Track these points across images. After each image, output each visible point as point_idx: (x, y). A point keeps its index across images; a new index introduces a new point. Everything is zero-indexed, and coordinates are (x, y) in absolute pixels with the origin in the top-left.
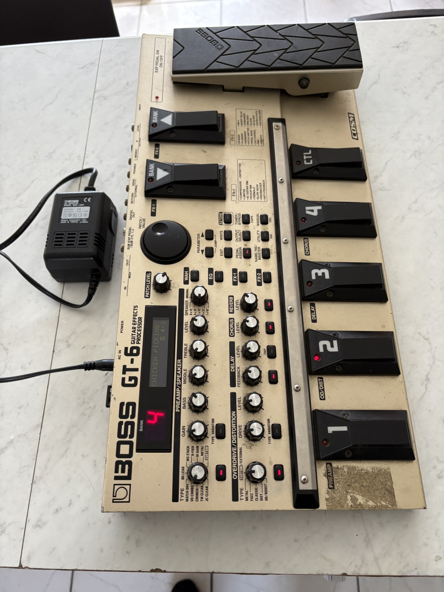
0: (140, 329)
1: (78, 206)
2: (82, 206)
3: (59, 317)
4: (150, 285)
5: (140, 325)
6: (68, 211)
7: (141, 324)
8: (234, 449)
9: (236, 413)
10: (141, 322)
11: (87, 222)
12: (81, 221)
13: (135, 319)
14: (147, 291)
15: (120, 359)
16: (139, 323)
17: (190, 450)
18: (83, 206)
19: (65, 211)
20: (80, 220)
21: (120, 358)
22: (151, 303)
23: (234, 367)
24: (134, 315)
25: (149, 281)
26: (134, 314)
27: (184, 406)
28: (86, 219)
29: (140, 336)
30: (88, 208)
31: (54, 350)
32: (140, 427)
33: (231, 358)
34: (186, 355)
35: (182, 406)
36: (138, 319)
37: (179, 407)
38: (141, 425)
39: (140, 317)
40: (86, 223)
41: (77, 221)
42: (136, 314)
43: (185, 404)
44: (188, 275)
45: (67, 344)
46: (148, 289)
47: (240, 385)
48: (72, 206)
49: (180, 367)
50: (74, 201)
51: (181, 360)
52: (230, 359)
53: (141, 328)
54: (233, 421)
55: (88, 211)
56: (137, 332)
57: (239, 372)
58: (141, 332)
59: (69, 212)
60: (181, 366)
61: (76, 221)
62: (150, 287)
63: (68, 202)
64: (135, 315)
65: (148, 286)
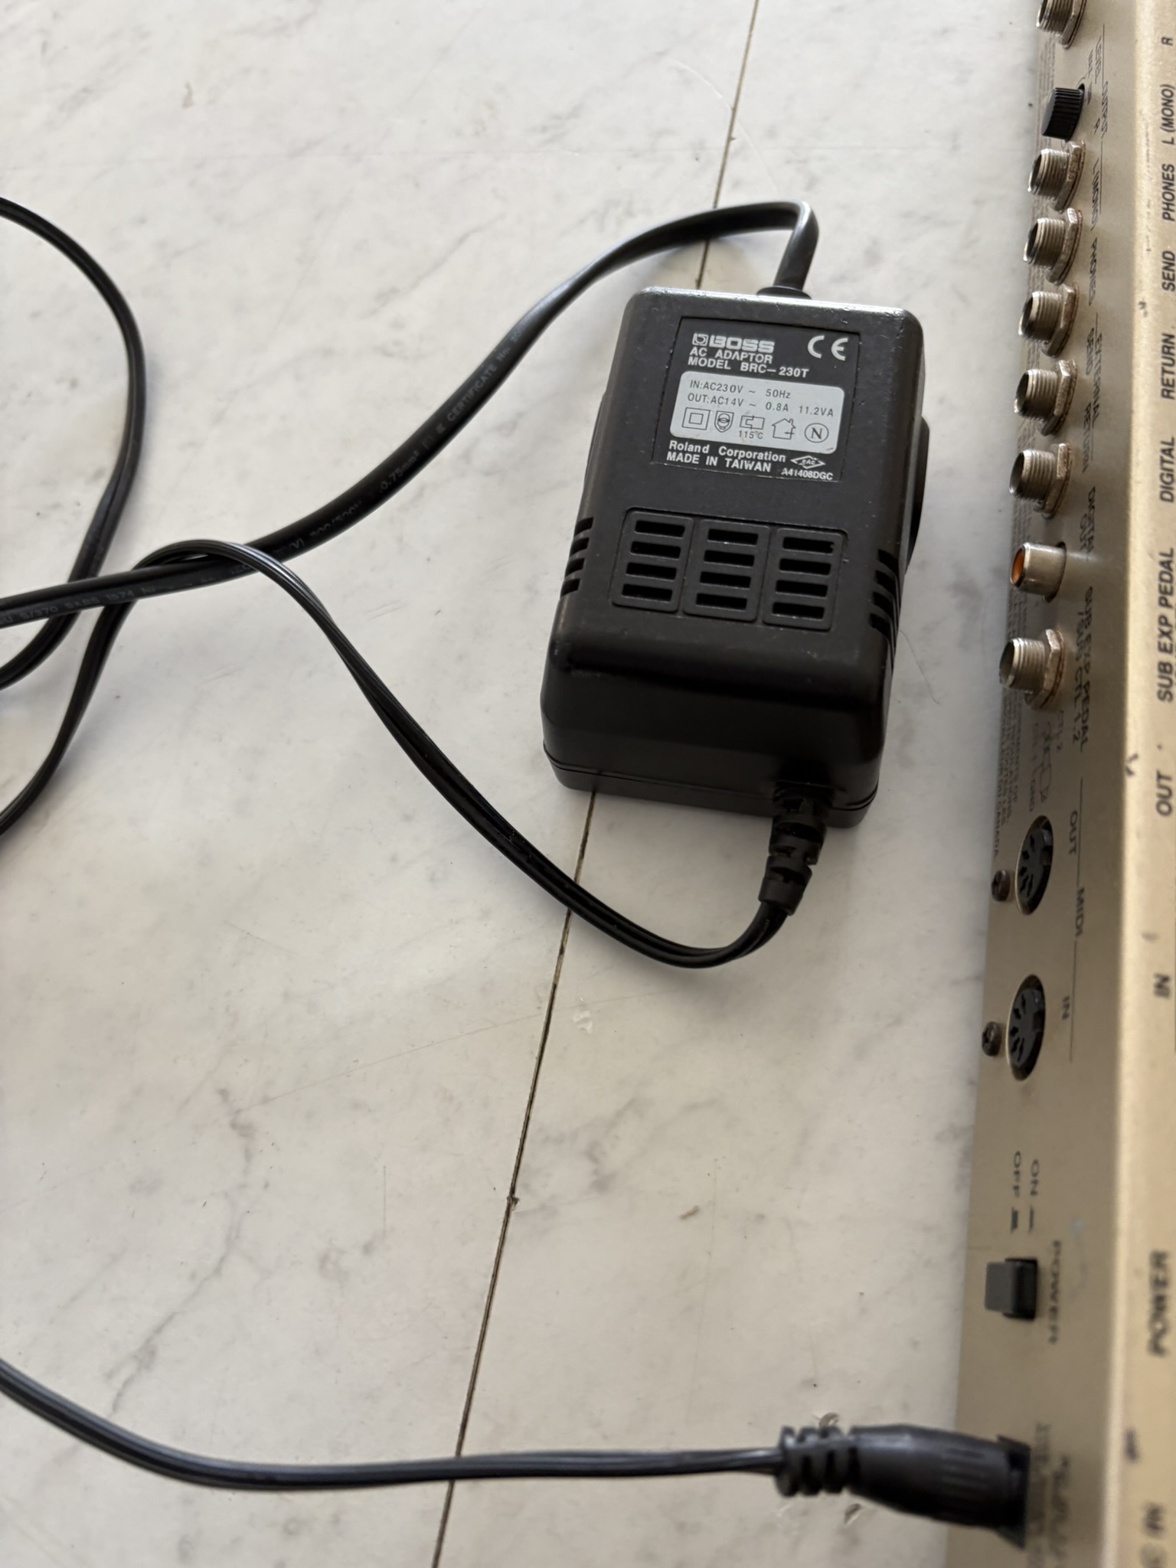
1: (767, 376)
2: (792, 379)
3: (555, 987)
6: (711, 394)
11: (826, 476)
12: (789, 465)
18: (800, 379)
19: (695, 391)
20: (782, 458)
28: (820, 456)
30: (833, 397)
31: (513, 1190)
40: (819, 482)
41: (763, 462)
45: (596, 1172)
48: (734, 369)
50: (751, 345)
55: (831, 413)
59: (714, 400)
61: (754, 460)
63: (712, 344)
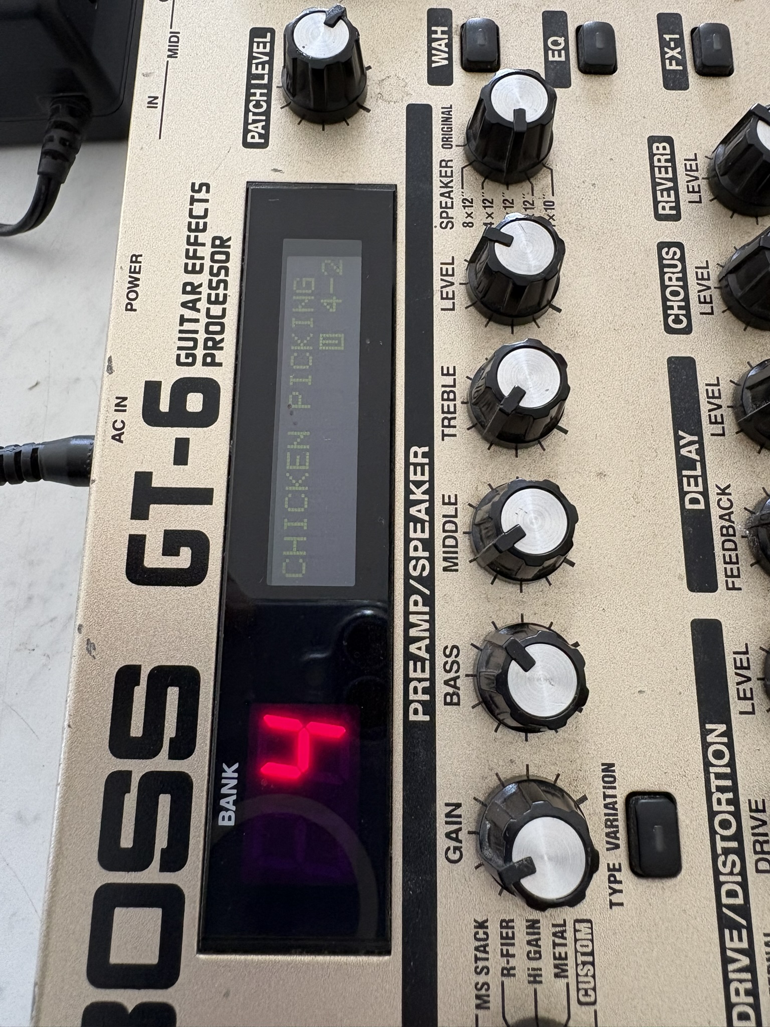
0: (221, 291)
4: (268, 87)
5: (223, 272)
7: (227, 269)
8: (734, 943)
9: (728, 733)
10: (227, 260)
13: (196, 243)
14: (255, 114)
15: (120, 441)
16: (216, 266)
17: (494, 943)
21: (123, 438)
22: (275, 170)
23: (700, 488)
24: (193, 227)
25: (263, 69)
26: (194, 221)
27: (451, 690)
29: (222, 325)
32: (223, 803)
33: (682, 442)
34: (449, 426)
35: (441, 690)
36: (213, 245)
37: (427, 697)
38: (224, 791)
39: (220, 238)
42: (201, 222)
43: (455, 679)
44: (446, 45)
46: (261, 106)
47: (738, 583)
49: (423, 482)
51: (426, 449)
52: (678, 448)
53: (226, 288)
54: (718, 776)
56: (208, 310)
57: (729, 514)
58: (224, 310)
60: (426, 477)
62: (269, 95)
64: (197, 224)
65: (262, 95)
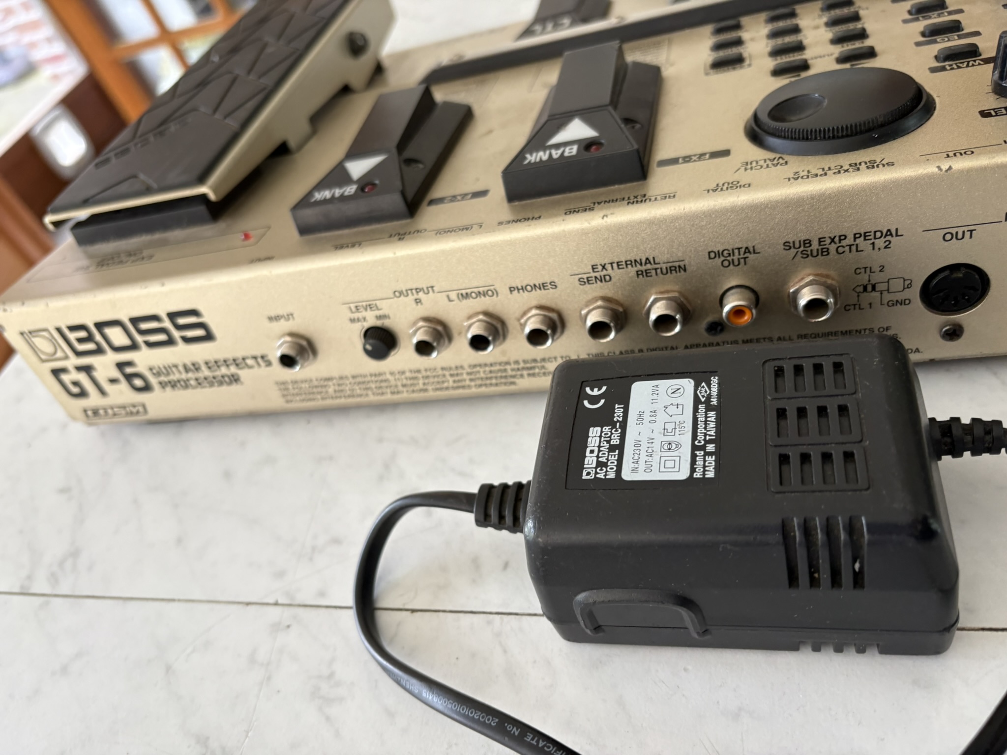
1: (624, 427)
2: (625, 413)
11: (715, 381)
12: (707, 402)
18: (626, 408)
19: (641, 469)
20: (702, 408)
28: (697, 386)
30: (641, 387)
41: (706, 417)
48: (618, 448)
50: (593, 442)
59: (650, 456)
61: (706, 422)
63: (594, 465)
